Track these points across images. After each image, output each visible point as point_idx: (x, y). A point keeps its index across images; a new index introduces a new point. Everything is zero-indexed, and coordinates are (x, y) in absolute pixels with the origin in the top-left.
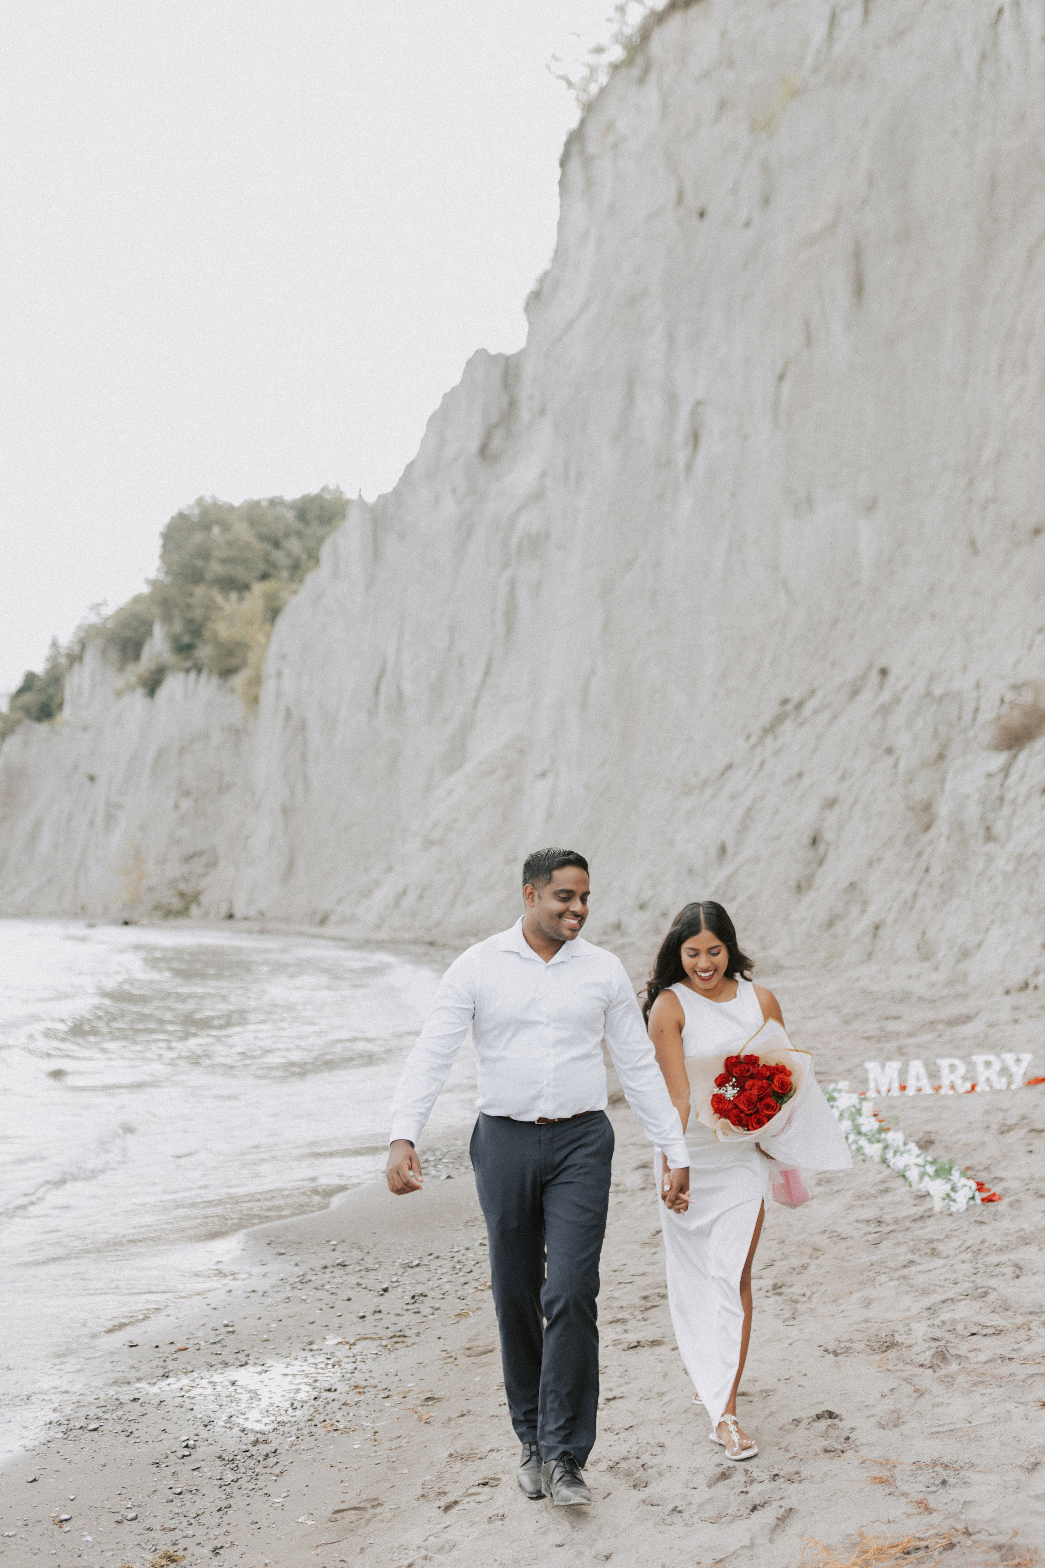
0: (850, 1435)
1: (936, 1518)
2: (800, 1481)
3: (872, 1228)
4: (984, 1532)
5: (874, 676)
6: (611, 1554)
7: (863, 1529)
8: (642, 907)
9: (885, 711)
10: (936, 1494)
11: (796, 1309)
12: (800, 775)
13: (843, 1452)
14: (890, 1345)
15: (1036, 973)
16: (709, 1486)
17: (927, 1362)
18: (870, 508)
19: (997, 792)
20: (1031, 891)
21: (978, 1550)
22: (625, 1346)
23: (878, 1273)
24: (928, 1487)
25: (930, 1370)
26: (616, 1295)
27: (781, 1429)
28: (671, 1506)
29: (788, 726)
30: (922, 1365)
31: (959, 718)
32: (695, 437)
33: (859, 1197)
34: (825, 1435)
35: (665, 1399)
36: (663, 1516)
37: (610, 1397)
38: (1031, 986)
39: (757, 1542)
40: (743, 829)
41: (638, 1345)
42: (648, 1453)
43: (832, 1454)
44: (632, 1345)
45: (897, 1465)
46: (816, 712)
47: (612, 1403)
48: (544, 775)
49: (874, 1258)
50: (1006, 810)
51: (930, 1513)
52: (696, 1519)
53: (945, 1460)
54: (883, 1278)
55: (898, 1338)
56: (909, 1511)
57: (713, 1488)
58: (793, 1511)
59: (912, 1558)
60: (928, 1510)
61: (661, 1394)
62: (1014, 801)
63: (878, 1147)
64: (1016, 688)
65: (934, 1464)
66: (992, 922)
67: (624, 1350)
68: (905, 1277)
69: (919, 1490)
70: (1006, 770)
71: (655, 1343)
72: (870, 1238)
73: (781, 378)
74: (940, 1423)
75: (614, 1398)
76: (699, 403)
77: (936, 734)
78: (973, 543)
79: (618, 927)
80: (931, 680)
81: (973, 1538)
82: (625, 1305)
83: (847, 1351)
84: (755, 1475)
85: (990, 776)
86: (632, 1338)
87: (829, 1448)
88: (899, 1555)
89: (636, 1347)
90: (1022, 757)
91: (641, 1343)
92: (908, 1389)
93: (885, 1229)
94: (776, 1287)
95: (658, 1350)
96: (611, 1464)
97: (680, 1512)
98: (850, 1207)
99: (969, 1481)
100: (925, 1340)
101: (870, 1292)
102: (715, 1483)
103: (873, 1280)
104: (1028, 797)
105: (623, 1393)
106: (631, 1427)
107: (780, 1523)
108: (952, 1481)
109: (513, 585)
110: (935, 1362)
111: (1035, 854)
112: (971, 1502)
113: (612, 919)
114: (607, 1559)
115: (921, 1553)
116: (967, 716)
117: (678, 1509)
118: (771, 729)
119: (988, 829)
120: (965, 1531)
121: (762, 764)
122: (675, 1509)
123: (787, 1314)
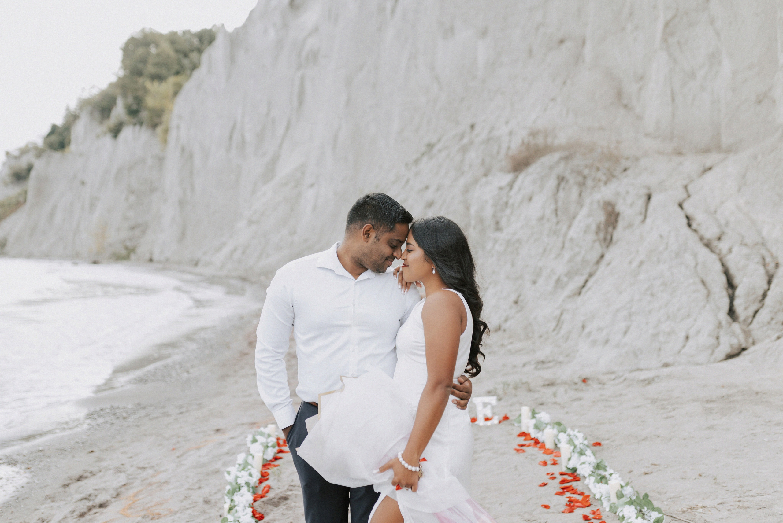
5: (469, 130)
9: (465, 148)
15: (506, 320)
19: (504, 199)
20: (513, 265)
31: (498, 153)
38: (502, 328)
46: (440, 151)
48: (312, 185)
50: (508, 211)
62: (513, 205)
64: (534, 134)
66: (490, 283)
70: (511, 186)
77: (483, 162)
78: (530, 51)
80: (492, 129)
85: (501, 188)
90: (521, 177)
104: (521, 202)
109: (303, 79)
111: (519, 241)
116: (503, 151)
118: (418, 160)
119: (497, 223)
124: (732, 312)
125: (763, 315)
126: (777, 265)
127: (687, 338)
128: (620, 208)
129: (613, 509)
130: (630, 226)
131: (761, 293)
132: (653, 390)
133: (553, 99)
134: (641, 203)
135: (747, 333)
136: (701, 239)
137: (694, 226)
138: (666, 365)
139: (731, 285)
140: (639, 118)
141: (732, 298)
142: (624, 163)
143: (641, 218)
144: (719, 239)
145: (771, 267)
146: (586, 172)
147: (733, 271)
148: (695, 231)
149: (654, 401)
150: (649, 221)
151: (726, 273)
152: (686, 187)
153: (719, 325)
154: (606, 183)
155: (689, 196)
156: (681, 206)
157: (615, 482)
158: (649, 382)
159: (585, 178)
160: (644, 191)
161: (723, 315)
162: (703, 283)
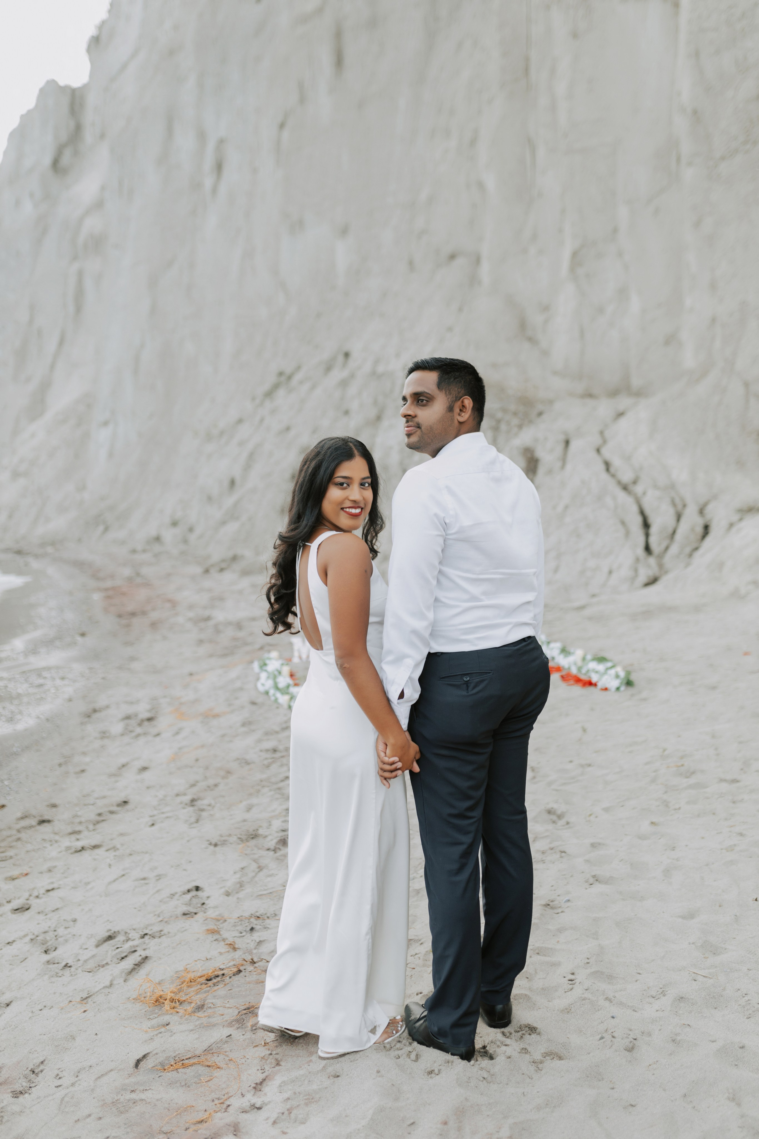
0: (206, 902)
1: (238, 954)
2: (160, 937)
3: (269, 755)
4: (264, 960)
5: (341, 358)
6: (11, 1002)
7: (188, 966)
8: (175, 524)
9: (344, 384)
10: (245, 937)
11: (200, 816)
12: (288, 429)
13: (196, 914)
14: (254, 836)
16: (97, 946)
17: (272, 848)
18: (344, 231)
21: (255, 973)
22: (73, 850)
23: (263, 787)
24: (241, 933)
25: (273, 852)
26: (79, 813)
27: (161, 901)
28: (64, 964)
29: (281, 392)
30: (268, 849)
32: (219, 167)
33: (267, 734)
34: (189, 904)
35: (89, 886)
36: (57, 971)
37: (50, 888)
39: (115, 982)
40: (248, 467)
41: (83, 848)
42: (63, 927)
43: (188, 916)
44: (78, 850)
45: (227, 919)
46: (301, 382)
47: (51, 893)
48: (106, 424)
49: (264, 776)
51: (236, 951)
52: (80, 970)
53: (258, 914)
54: (266, 790)
55: (261, 832)
56: (223, 950)
57: (99, 948)
58: (148, 958)
59: (210, 983)
60: (235, 949)
61: (87, 884)
63: (287, 698)
65: (251, 916)
67: (72, 853)
68: (279, 789)
69: (234, 935)
71: (95, 847)
72: (266, 762)
73: (282, 126)
74: (266, 888)
75: (53, 889)
76: (221, 142)
77: (375, 402)
78: (411, 263)
79: (158, 539)
80: (377, 362)
81: (255, 965)
82: (83, 819)
83: (224, 843)
84: (130, 936)
86: (79, 844)
87: (186, 913)
88: (204, 981)
89: (80, 851)
91: (85, 848)
92: (254, 866)
93: (278, 755)
94: (193, 800)
95: (97, 851)
96: (33, 937)
97: (70, 967)
98: (259, 741)
99: (268, 926)
100: (277, 832)
101: (254, 801)
102: (102, 943)
103: (258, 791)
105: (60, 885)
106: (57, 909)
107: (136, 967)
108: (257, 927)
109: (80, 274)
110: (277, 846)
112: (264, 941)
113: (154, 533)
114: (8, 1005)
115: (219, 979)
117: (69, 965)
118: (269, 394)
120: (251, 961)
121: (262, 420)
122: (66, 966)
123: (193, 819)
124: (648, 549)
125: (674, 549)
126: (685, 506)
127: (610, 572)
128: (540, 453)
129: (579, 669)
130: (550, 472)
131: (670, 530)
132: (587, 612)
133: (450, 329)
134: (559, 448)
135: (661, 566)
136: (619, 483)
137: (612, 470)
138: (594, 596)
139: (646, 525)
140: (546, 353)
141: (647, 535)
142: (540, 407)
143: (559, 464)
144: (635, 482)
145: (680, 507)
146: (499, 415)
147: (648, 511)
148: (613, 476)
149: (590, 619)
150: (569, 467)
151: (642, 513)
152: (602, 433)
153: (637, 560)
154: (520, 427)
155: (605, 442)
156: (598, 451)
157: (579, 653)
158: (582, 608)
159: (499, 421)
160: (562, 437)
161: (640, 551)
162: (623, 523)
